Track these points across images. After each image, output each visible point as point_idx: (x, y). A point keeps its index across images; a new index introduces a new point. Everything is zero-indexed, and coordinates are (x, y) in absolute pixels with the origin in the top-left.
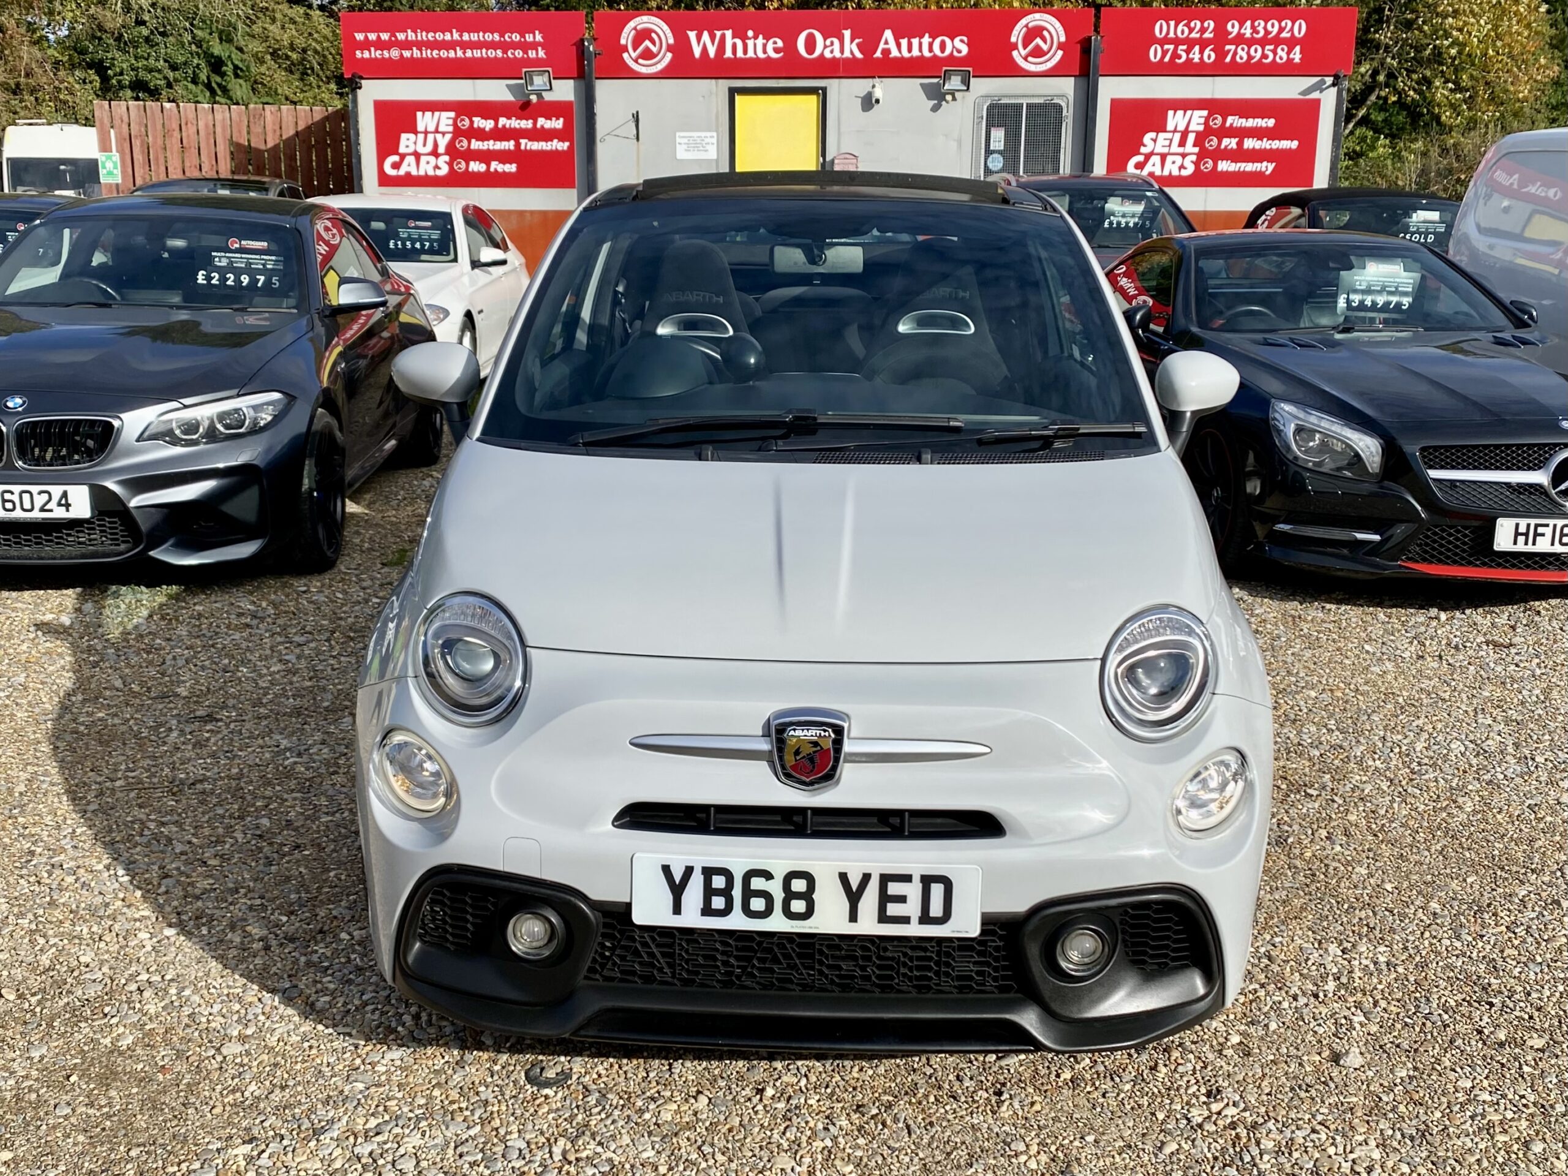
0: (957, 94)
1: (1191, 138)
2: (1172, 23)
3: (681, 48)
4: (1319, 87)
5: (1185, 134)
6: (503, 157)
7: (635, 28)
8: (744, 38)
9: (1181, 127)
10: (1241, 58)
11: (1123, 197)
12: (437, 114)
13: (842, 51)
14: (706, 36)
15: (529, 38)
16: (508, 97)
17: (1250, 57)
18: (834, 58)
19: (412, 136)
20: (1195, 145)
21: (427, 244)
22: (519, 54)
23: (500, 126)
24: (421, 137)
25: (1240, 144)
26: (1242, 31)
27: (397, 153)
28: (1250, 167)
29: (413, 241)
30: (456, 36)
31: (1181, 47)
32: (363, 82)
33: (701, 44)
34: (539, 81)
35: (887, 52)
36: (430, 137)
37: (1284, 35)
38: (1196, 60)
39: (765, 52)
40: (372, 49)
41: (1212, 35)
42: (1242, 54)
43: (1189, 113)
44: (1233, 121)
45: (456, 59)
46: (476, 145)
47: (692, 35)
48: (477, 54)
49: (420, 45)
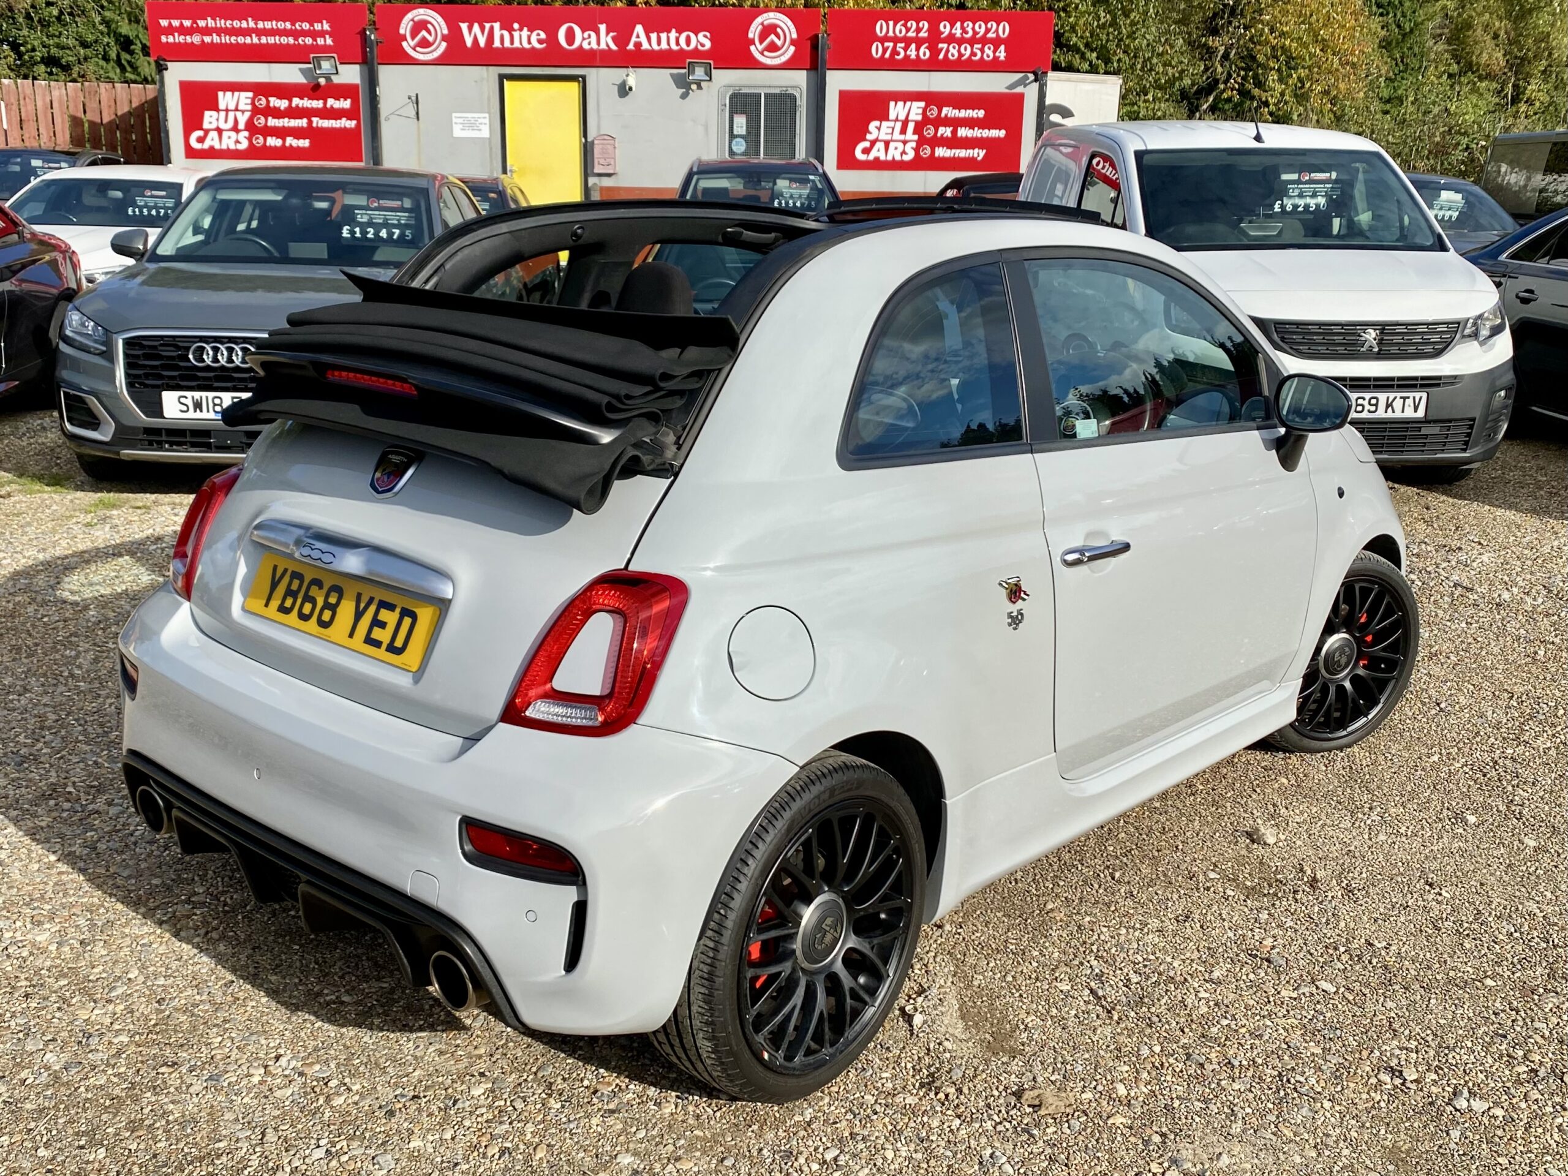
0: (703, 84)
1: (911, 127)
2: (891, 23)
3: (454, 38)
4: (1023, 82)
5: (905, 124)
6: (297, 133)
7: (412, 20)
8: (510, 30)
9: (902, 117)
10: (953, 55)
11: (791, 180)
12: (236, 94)
13: (598, 43)
14: (476, 27)
15: (317, 27)
16: (301, 80)
17: (961, 55)
18: (592, 50)
19: (214, 113)
20: (914, 133)
21: (162, 211)
22: (309, 41)
23: (294, 105)
24: (223, 114)
25: (954, 132)
26: (953, 31)
27: (202, 129)
28: (962, 153)
29: (150, 209)
30: (252, 24)
31: (899, 45)
32: (169, 64)
33: (472, 34)
34: (326, 65)
35: (638, 45)
36: (231, 115)
37: (991, 35)
38: (913, 56)
39: (529, 42)
40: (176, 34)
41: (926, 35)
42: (953, 52)
43: (908, 103)
44: (948, 112)
45: (252, 45)
46: (272, 122)
47: (464, 26)
48: (271, 40)
49: (219, 31)
